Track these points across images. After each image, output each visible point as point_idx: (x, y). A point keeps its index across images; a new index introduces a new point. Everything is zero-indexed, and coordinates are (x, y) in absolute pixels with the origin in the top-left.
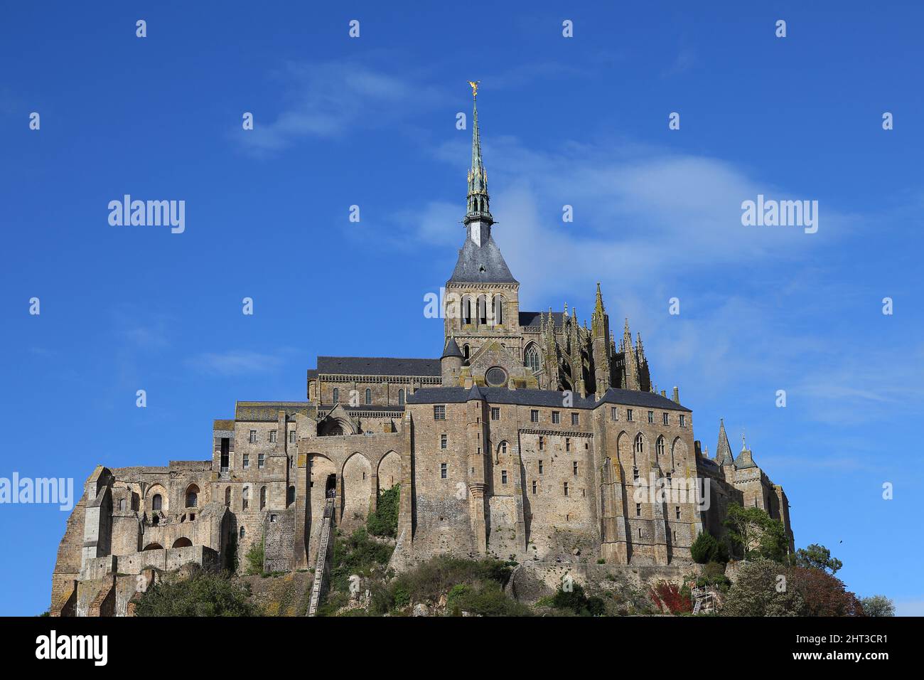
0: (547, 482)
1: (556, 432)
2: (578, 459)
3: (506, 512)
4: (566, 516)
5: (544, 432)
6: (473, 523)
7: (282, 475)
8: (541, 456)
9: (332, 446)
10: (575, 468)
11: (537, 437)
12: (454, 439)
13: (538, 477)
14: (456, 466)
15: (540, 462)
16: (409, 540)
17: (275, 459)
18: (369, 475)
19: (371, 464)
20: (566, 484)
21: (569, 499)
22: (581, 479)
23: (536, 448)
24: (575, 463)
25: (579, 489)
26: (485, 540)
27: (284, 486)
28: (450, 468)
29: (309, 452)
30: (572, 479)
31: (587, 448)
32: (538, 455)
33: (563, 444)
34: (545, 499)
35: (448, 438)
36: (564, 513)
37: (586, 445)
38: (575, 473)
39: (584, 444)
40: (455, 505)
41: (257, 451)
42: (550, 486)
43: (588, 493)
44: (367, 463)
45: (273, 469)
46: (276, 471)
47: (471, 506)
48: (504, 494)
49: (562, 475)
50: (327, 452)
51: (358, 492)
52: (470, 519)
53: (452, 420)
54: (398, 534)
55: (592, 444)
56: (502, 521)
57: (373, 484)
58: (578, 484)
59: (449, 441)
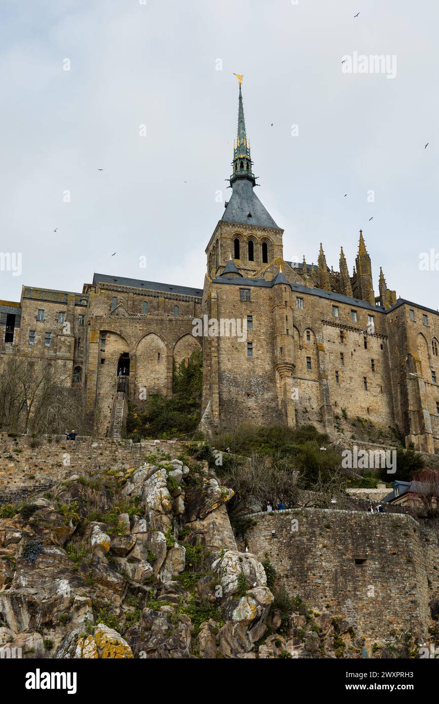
0: (348, 374)
1: (355, 329)
2: (375, 357)
3: (312, 395)
4: (366, 409)
5: (345, 327)
6: (280, 402)
7: (69, 354)
8: (342, 349)
9: (126, 326)
10: (373, 365)
11: (338, 330)
12: (260, 321)
13: (340, 367)
14: (262, 346)
15: (342, 354)
16: (216, 411)
17: (63, 339)
18: (164, 355)
19: (167, 345)
20: (365, 378)
21: (368, 393)
22: (378, 376)
23: (338, 341)
24: (372, 361)
25: (377, 385)
26: (294, 418)
27: (70, 365)
28: (256, 348)
29: (102, 329)
30: (370, 375)
31: (382, 349)
32: (339, 348)
33: (361, 342)
34: (347, 390)
35: (254, 317)
36: (365, 405)
37: (382, 345)
38: (373, 370)
39: (379, 345)
40: (262, 383)
41: (44, 329)
42: (351, 378)
43: (387, 389)
44: (162, 345)
45: (60, 348)
46: (63, 349)
47: (278, 385)
48: (308, 378)
49: (362, 370)
50: (121, 331)
51: (152, 372)
52: (277, 398)
53: (257, 302)
54: (203, 406)
55: (386, 345)
56: (308, 404)
57: (168, 364)
58: (376, 380)
59: (255, 322)
